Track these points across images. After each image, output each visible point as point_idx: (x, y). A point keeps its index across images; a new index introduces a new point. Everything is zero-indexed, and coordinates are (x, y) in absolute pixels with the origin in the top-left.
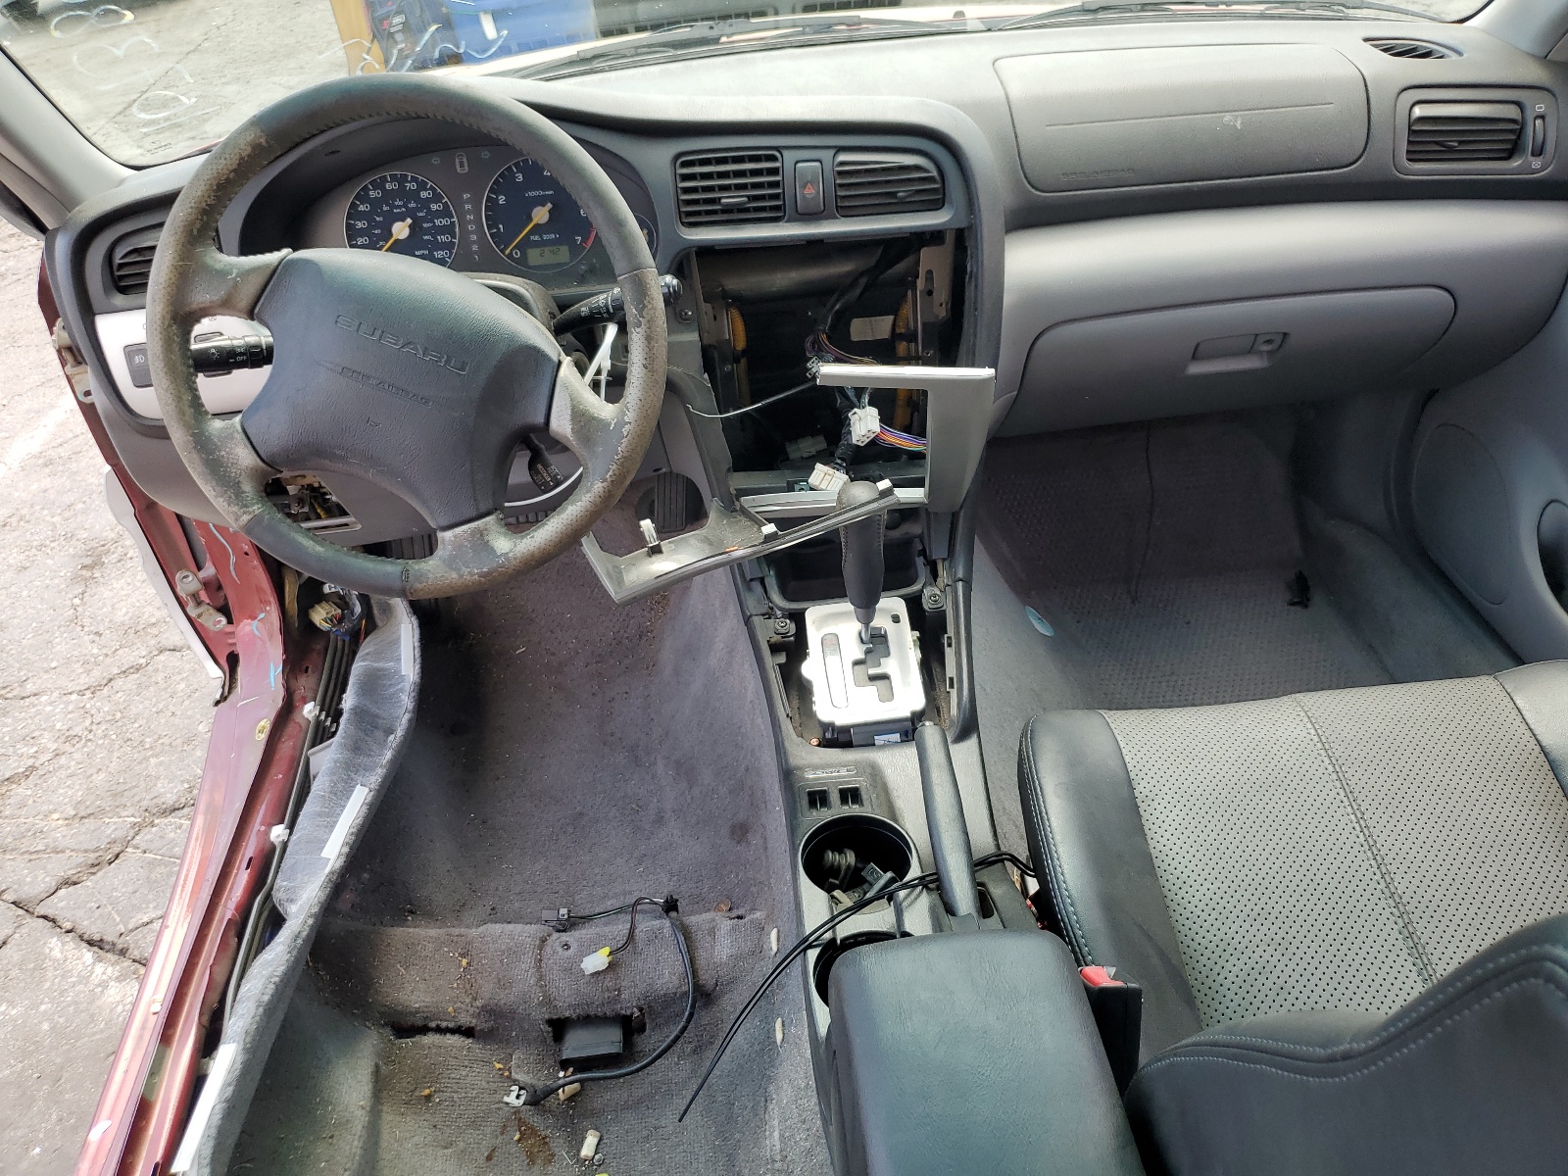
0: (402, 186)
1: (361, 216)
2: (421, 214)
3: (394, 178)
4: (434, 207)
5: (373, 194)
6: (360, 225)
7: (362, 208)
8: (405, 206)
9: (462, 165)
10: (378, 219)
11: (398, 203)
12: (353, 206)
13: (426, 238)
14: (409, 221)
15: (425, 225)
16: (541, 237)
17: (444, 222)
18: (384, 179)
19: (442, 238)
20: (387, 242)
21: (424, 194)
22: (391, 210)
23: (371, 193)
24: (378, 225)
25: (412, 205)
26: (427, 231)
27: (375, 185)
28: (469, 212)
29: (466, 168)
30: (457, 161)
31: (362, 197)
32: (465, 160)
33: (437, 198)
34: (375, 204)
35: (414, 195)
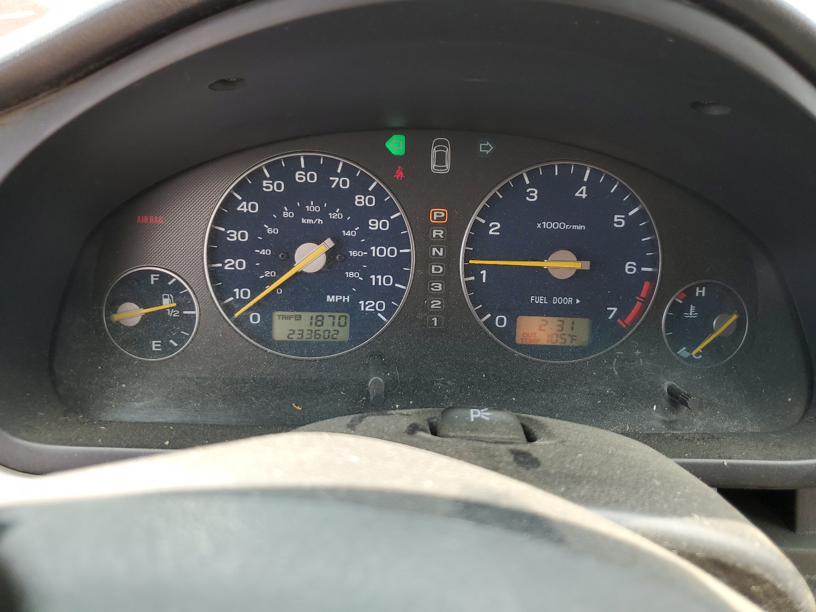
0: (324, 181)
1: (241, 221)
2: (349, 234)
3: (312, 164)
4: (375, 225)
5: (268, 186)
6: (235, 236)
7: (244, 207)
8: (323, 214)
9: (441, 159)
10: (270, 231)
11: (312, 208)
12: (230, 202)
13: (350, 275)
14: (329, 243)
15: (353, 253)
16: (550, 299)
17: (387, 252)
18: (293, 164)
19: (379, 280)
20: (281, 274)
21: (360, 200)
22: (297, 219)
23: (265, 183)
24: (267, 241)
25: (336, 215)
26: (355, 264)
27: (276, 172)
28: (438, 243)
29: (448, 166)
30: (434, 151)
31: (248, 189)
32: (448, 152)
33: (384, 210)
34: (271, 203)
35: (343, 199)
